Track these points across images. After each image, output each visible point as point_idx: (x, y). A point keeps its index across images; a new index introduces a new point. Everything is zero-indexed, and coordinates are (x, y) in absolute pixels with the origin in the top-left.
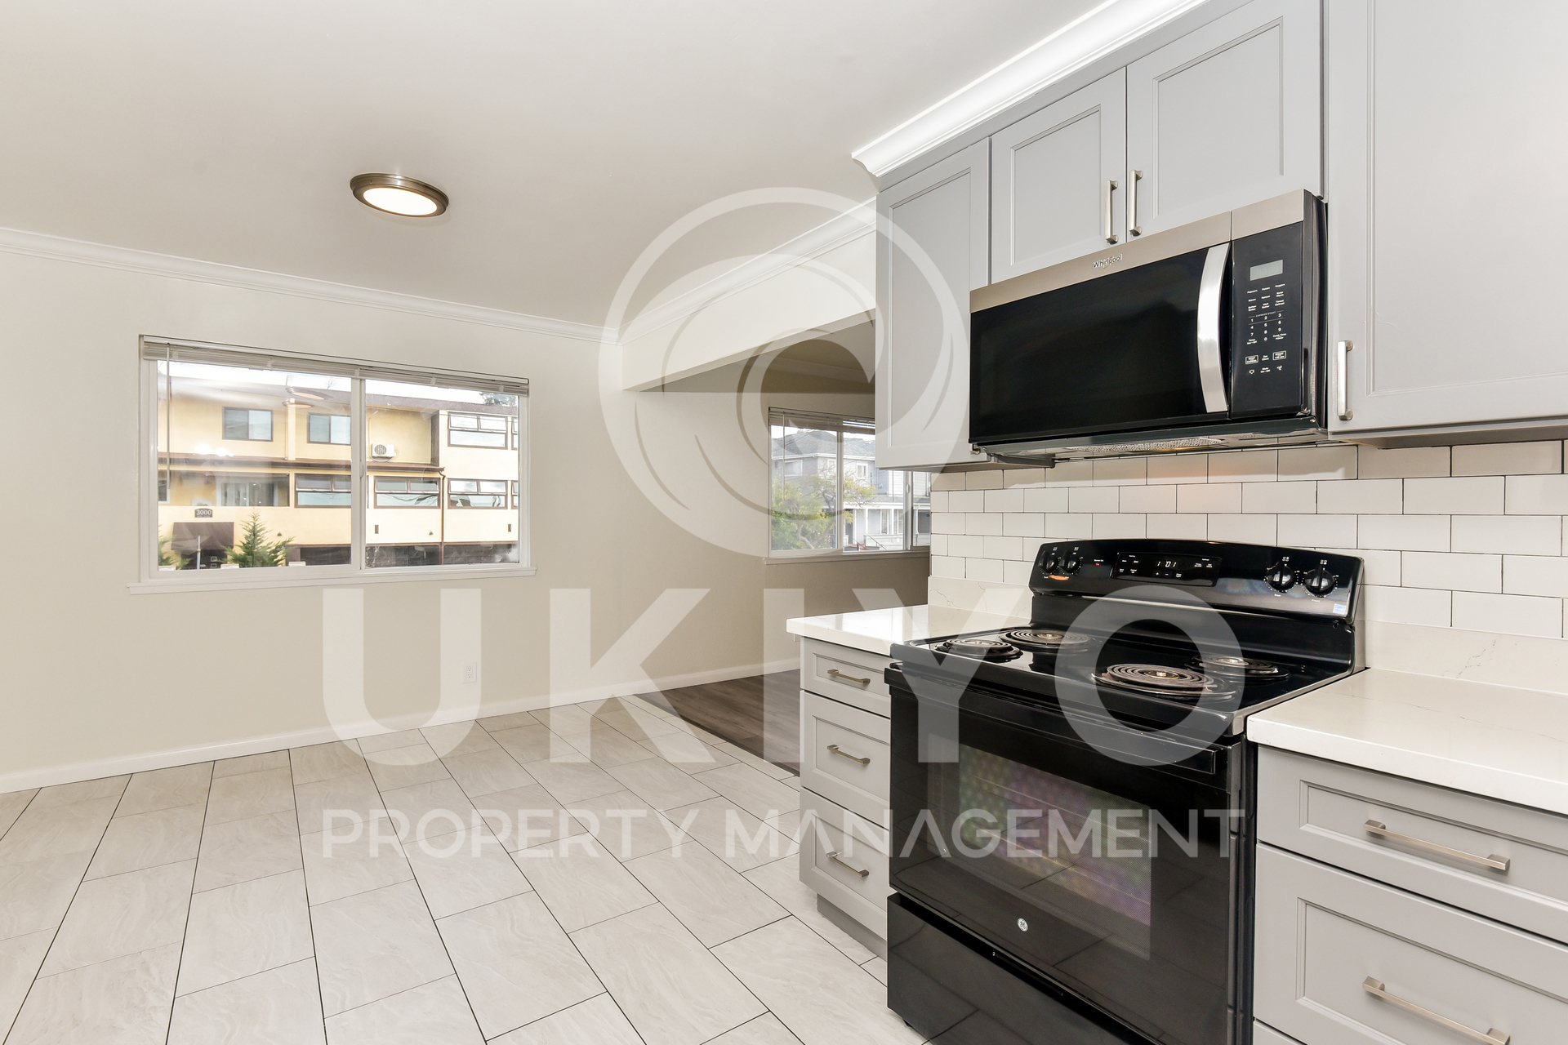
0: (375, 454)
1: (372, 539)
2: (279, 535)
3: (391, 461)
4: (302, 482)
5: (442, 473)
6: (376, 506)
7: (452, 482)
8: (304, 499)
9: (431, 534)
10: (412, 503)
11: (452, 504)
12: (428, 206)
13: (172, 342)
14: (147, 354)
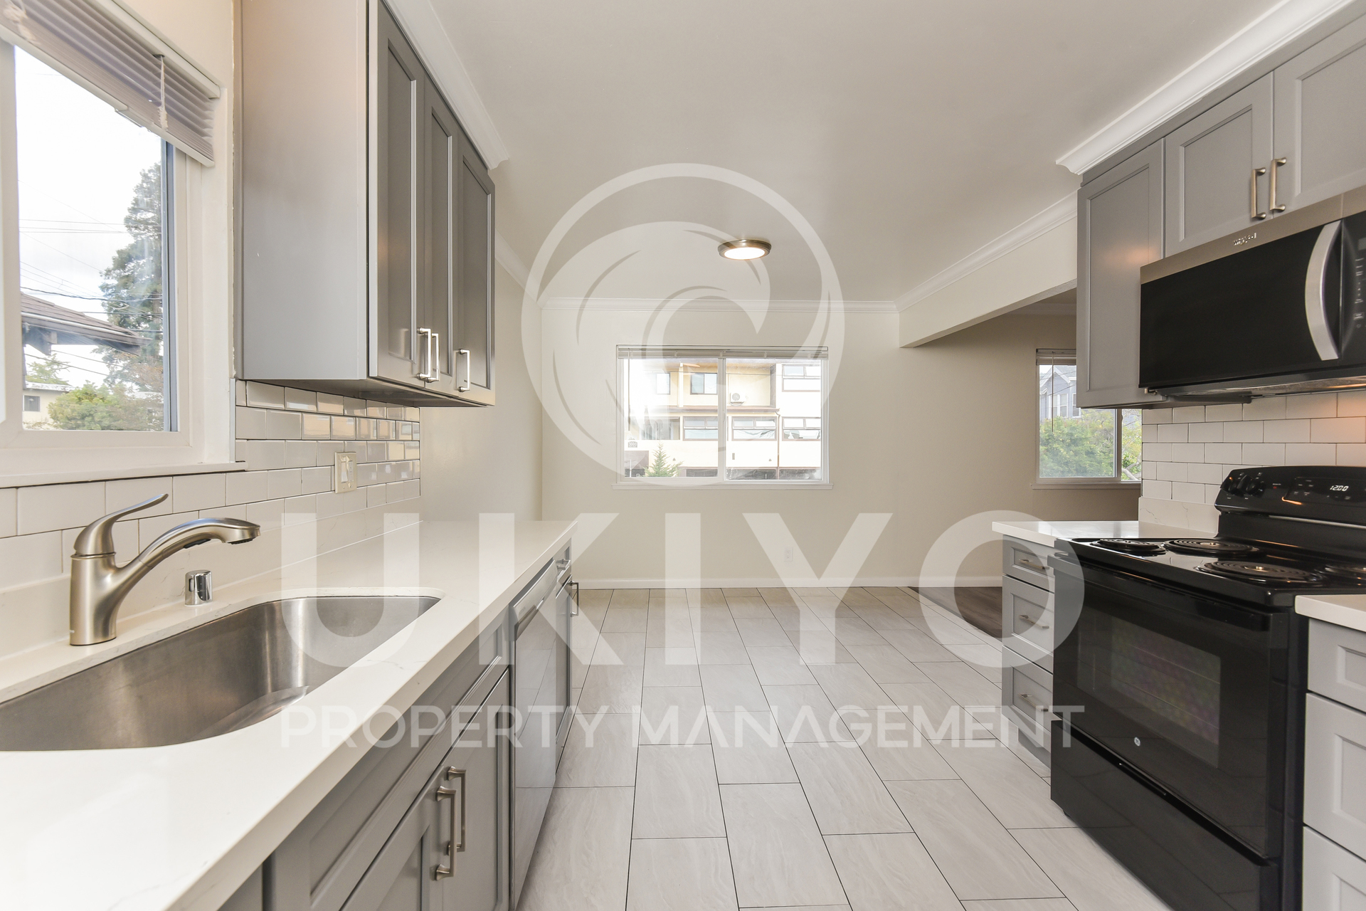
0: (733, 401)
1: (730, 463)
2: (674, 460)
3: (743, 405)
4: (687, 423)
5: (778, 413)
6: (733, 439)
7: (785, 420)
8: (689, 434)
9: (770, 460)
10: (757, 436)
11: (786, 437)
12: (759, 252)
13: (630, 347)
14: (619, 355)
